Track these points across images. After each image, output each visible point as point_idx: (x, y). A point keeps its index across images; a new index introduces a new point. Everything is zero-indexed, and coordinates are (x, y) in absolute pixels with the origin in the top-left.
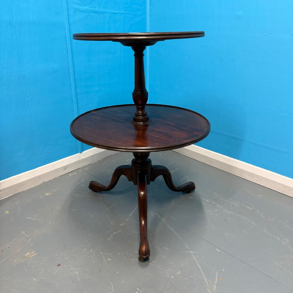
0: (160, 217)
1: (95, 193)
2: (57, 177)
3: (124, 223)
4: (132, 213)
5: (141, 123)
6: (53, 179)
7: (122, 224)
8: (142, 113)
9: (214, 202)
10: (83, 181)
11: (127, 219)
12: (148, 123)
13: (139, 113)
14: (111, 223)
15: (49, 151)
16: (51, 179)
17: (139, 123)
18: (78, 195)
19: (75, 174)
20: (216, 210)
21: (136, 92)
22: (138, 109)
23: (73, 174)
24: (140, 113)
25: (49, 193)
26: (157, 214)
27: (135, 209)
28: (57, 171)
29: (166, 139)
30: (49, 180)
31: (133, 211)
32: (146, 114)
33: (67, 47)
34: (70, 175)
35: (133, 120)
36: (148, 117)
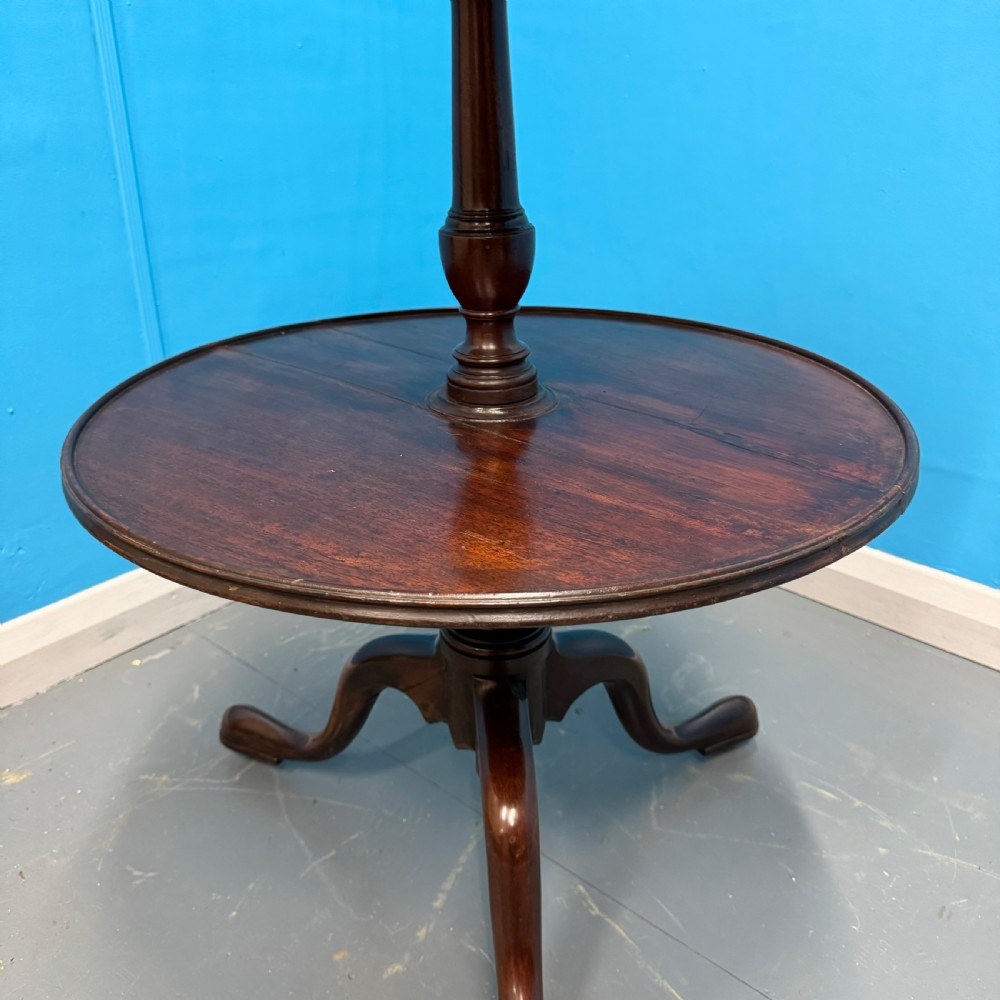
0: (596, 911)
1: (253, 764)
2: (71, 675)
3: (407, 957)
4: (448, 886)
5: (495, 411)
6: (53, 687)
7: (398, 967)
8: (496, 353)
9: (858, 803)
10: (196, 695)
11: (422, 934)
12: (533, 411)
13: (480, 353)
14: (337, 957)
15: (21, 552)
16: (42, 690)
17: (479, 410)
18: (164, 778)
19: (161, 659)
20: (882, 850)
21: (465, 226)
22: (473, 324)
23: (150, 658)
24: (487, 352)
25: (20, 773)
26: (581, 888)
27: (463, 859)
28: (67, 646)
29: (674, 517)
30: (30, 693)
31: (452, 877)
32: (520, 361)
33: (92, 23)
34: (137, 662)
35: (444, 396)
36: (533, 379)
